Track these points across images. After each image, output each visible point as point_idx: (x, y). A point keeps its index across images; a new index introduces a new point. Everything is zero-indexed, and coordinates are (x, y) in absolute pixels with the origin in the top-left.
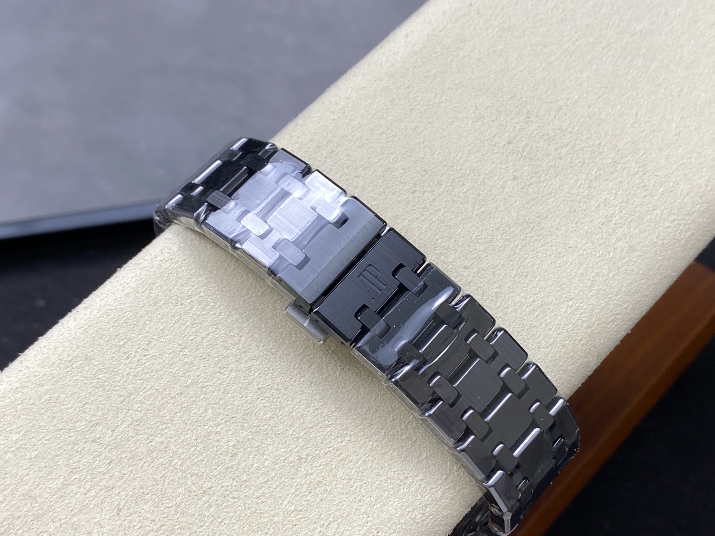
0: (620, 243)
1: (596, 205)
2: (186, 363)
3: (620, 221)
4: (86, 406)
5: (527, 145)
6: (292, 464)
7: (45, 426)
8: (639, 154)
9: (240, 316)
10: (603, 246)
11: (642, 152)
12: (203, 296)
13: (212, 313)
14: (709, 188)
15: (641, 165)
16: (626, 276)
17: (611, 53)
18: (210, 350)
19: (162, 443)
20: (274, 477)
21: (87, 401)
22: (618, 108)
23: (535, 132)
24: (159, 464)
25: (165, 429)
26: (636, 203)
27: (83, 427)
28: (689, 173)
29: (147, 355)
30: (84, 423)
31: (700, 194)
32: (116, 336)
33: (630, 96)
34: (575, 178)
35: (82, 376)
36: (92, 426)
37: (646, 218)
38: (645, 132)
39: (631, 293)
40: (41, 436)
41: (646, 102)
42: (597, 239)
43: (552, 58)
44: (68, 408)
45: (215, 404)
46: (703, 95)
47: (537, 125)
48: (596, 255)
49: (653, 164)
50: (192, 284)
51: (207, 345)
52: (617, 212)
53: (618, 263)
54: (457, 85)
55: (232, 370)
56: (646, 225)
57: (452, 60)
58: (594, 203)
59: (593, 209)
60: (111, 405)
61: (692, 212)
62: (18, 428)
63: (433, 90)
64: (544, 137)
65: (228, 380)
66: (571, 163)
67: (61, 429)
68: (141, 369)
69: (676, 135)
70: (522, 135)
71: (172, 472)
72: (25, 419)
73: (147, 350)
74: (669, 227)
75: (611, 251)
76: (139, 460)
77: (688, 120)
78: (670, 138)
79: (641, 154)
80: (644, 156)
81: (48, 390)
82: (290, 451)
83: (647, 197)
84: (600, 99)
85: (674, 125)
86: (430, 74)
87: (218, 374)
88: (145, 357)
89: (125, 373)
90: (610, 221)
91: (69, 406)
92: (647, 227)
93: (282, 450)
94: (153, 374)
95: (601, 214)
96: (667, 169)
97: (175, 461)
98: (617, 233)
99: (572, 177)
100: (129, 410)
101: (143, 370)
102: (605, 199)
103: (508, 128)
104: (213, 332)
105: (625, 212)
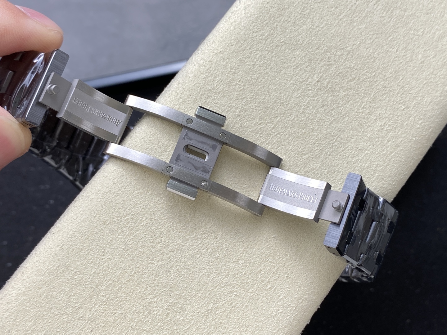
0: (390, 143)
1: (374, 118)
2: (130, 260)
3: (389, 128)
4: (71, 297)
5: (329, 81)
6: (203, 315)
7: (47, 314)
8: (399, 79)
9: (159, 224)
10: (379, 146)
11: (401, 77)
12: (134, 214)
13: (141, 225)
14: (442, 98)
15: (400, 87)
16: (394, 164)
17: (379, 7)
18: (143, 249)
19: (122, 314)
20: (193, 324)
21: (71, 294)
22: (385, 48)
23: (334, 71)
24: (122, 327)
25: (123, 304)
26: (398, 114)
27: (71, 311)
28: (430, 89)
29: (104, 258)
30: (71, 309)
31: (437, 103)
32: (82, 249)
33: (392, 38)
34: (360, 101)
35: (65, 279)
36: (77, 309)
37: (405, 124)
38: (402, 64)
39: (397, 175)
40: (46, 321)
41: (402, 42)
42: (376, 142)
43: (342, 16)
44: (59, 301)
45: (151, 284)
46: (437, 33)
47: (335, 66)
48: (375, 153)
49: (408, 86)
50: (126, 207)
51: (141, 246)
52: (387, 122)
53: (389, 156)
54: (281, 43)
55: (159, 260)
56: (405, 128)
57: (277, 25)
58: (373, 117)
59: (372, 122)
60: (86, 294)
61: (432, 116)
62: (30, 318)
63: (267, 49)
64: (340, 74)
65: (157, 267)
66: (358, 91)
67: (58, 315)
68: (102, 268)
69: (421, 63)
70: (326, 75)
71: (131, 331)
72: (33, 311)
73: (103, 255)
74: (418, 128)
75: (384, 149)
76: (110, 326)
77: (428, 51)
78: (418, 66)
79: (400, 80)
80: (402, 81)
81: (45, 290)
82: (201, 306)
83: (405, 109)
84: (374, 43)
85: (420, 56)
86: (264, 37)
87: (150, 264)
88: (103, 260)
89: (92, 273)
90: (383, 129)
91: (60, 299)
92: (406, 129)
93: (196, 307)
94: (109, 270)
95: (378, 124)
96: (417, 88)
97: (132, 324)
98: (388, 136)
99: (359, 101)
100: (98, 296)
101: (103, 269)
102: (380, 114)
103: (316, 70)
104: (144, 237)
105: (392, 121)
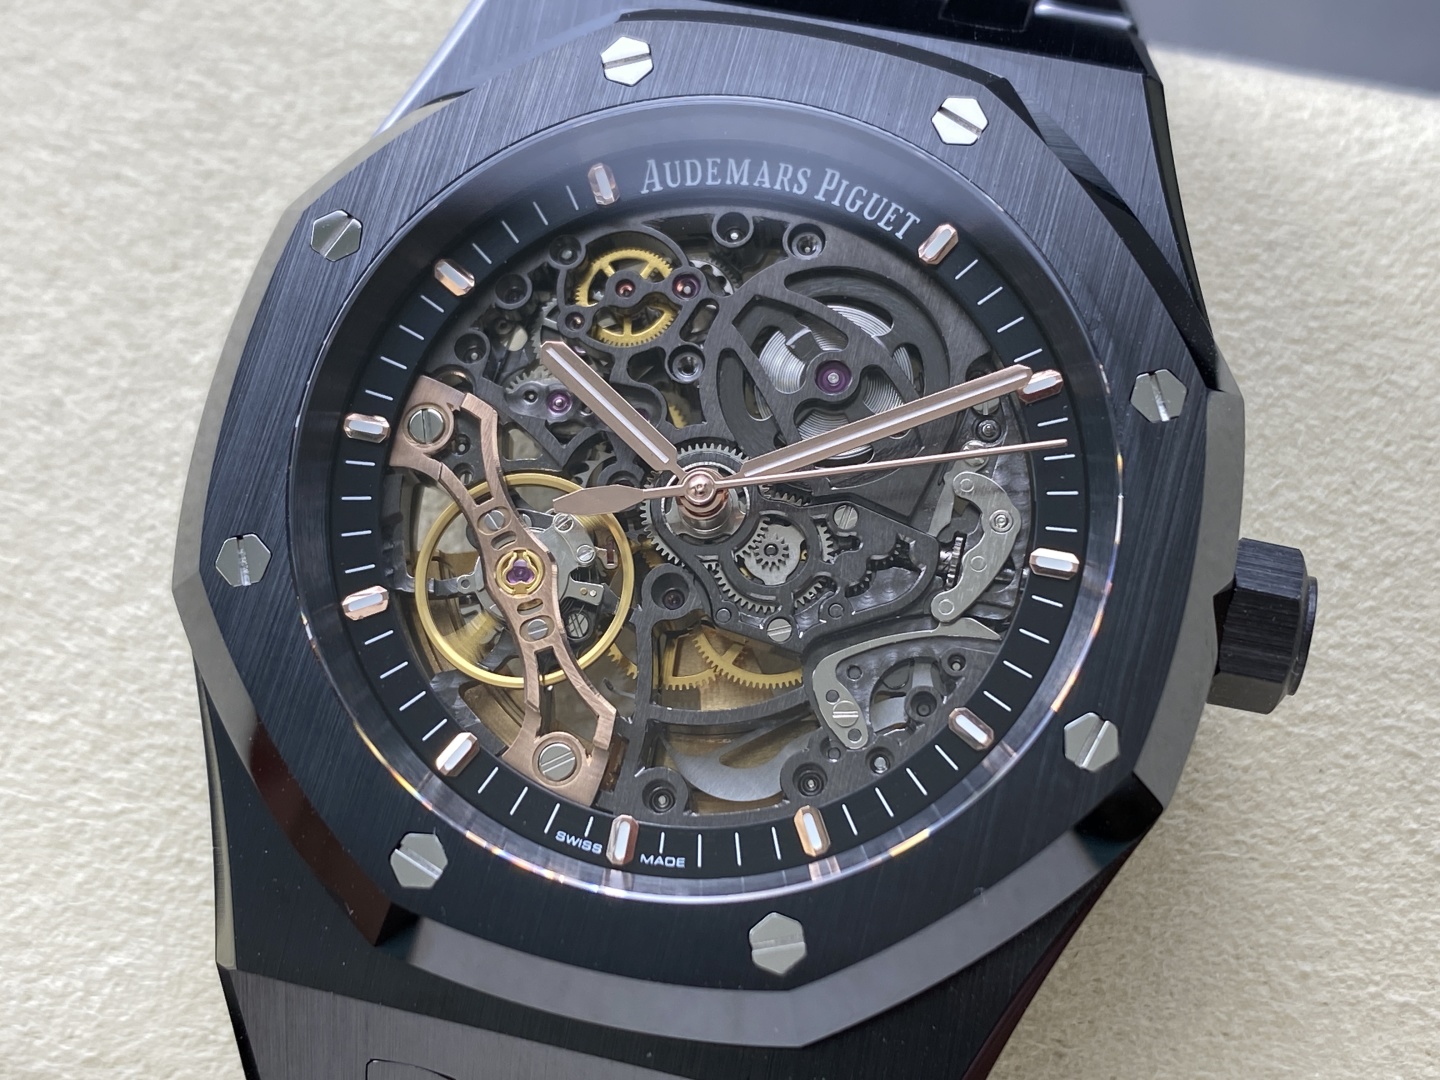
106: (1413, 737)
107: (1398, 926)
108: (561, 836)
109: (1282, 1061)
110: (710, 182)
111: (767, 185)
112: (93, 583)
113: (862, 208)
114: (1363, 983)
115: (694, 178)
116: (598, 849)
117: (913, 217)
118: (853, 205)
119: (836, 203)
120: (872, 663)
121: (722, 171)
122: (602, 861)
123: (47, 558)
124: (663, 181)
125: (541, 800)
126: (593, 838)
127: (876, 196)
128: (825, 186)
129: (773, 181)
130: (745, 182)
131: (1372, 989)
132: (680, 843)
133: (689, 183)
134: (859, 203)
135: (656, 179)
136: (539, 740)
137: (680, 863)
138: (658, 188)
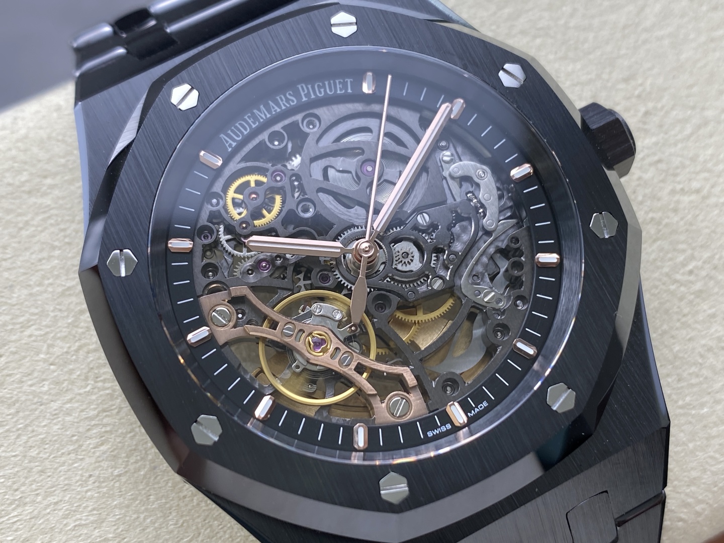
106: (654, 154)
107: (707, 227)
108: (430, 434)
109: (710, 308)
110: (254, 126)
111: (279, 110)
112: (83, 522)
113: (325, 91)
114: (712, 257)
115: (246, 129)
116: (449, 426)
117: (349, 81)
118: (320, 93)
119: (313, 97)
120: (480, 268)
121: (255, 118)
122: (456, 429)
123: (52, 529)
124: (234, 140)
125: (409, 427)
126: (443, 424)
127: (327, 83)
128: (303, 94)
129: (280, 107)
130: (268, 116)
131: (717, 257)
132: (478, 396)
133: (245, 133)
134: (322, 90)
135: (230, 141)
136: (384, 405)
137: (485, 404)
138: (234, 144)
